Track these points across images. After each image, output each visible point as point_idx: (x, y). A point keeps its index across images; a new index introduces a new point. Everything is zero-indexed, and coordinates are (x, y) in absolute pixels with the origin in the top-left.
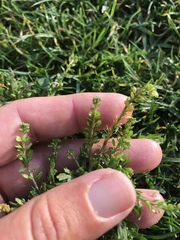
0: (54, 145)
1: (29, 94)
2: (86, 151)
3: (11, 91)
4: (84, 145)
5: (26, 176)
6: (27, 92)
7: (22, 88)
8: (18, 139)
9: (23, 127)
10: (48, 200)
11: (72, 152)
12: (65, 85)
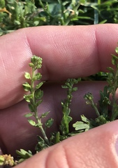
0: (69, 86)
1: (37, 23)
2: (108, 96)
3: (14, 17)
4: (106, 89)
5: (32, 123)
6: (34, 20)
7: (28, 15)
8: (27, 76)
9: (34, 61)
10: (66, 151)
11: (90, 96)
12: (80, 14)
